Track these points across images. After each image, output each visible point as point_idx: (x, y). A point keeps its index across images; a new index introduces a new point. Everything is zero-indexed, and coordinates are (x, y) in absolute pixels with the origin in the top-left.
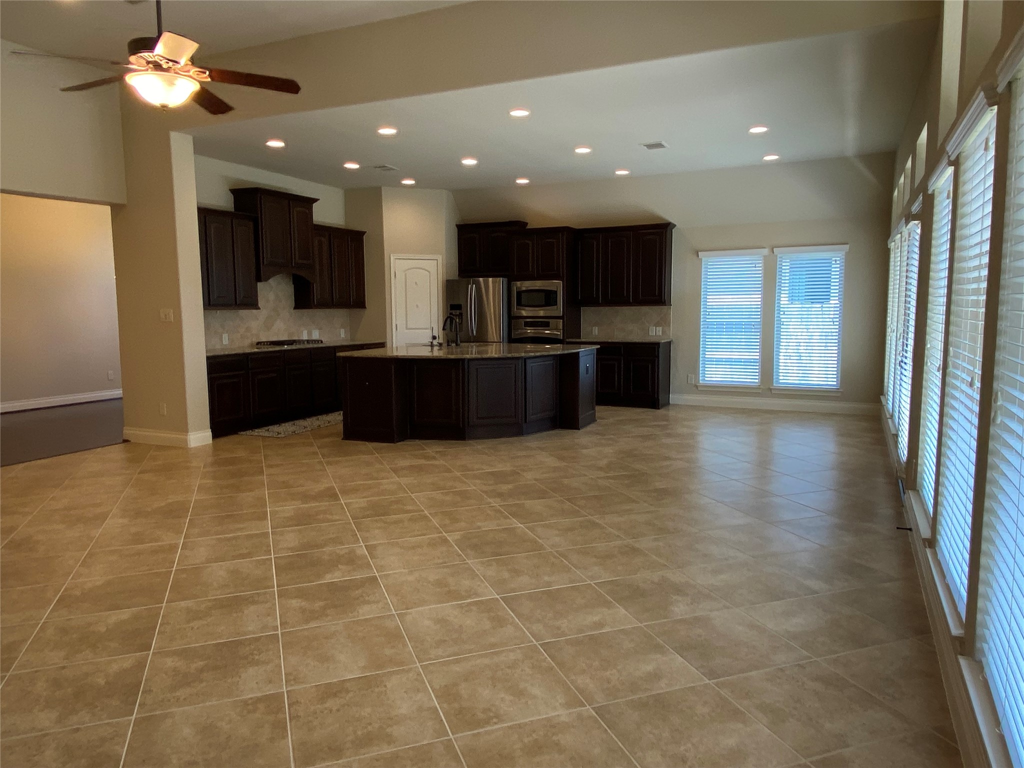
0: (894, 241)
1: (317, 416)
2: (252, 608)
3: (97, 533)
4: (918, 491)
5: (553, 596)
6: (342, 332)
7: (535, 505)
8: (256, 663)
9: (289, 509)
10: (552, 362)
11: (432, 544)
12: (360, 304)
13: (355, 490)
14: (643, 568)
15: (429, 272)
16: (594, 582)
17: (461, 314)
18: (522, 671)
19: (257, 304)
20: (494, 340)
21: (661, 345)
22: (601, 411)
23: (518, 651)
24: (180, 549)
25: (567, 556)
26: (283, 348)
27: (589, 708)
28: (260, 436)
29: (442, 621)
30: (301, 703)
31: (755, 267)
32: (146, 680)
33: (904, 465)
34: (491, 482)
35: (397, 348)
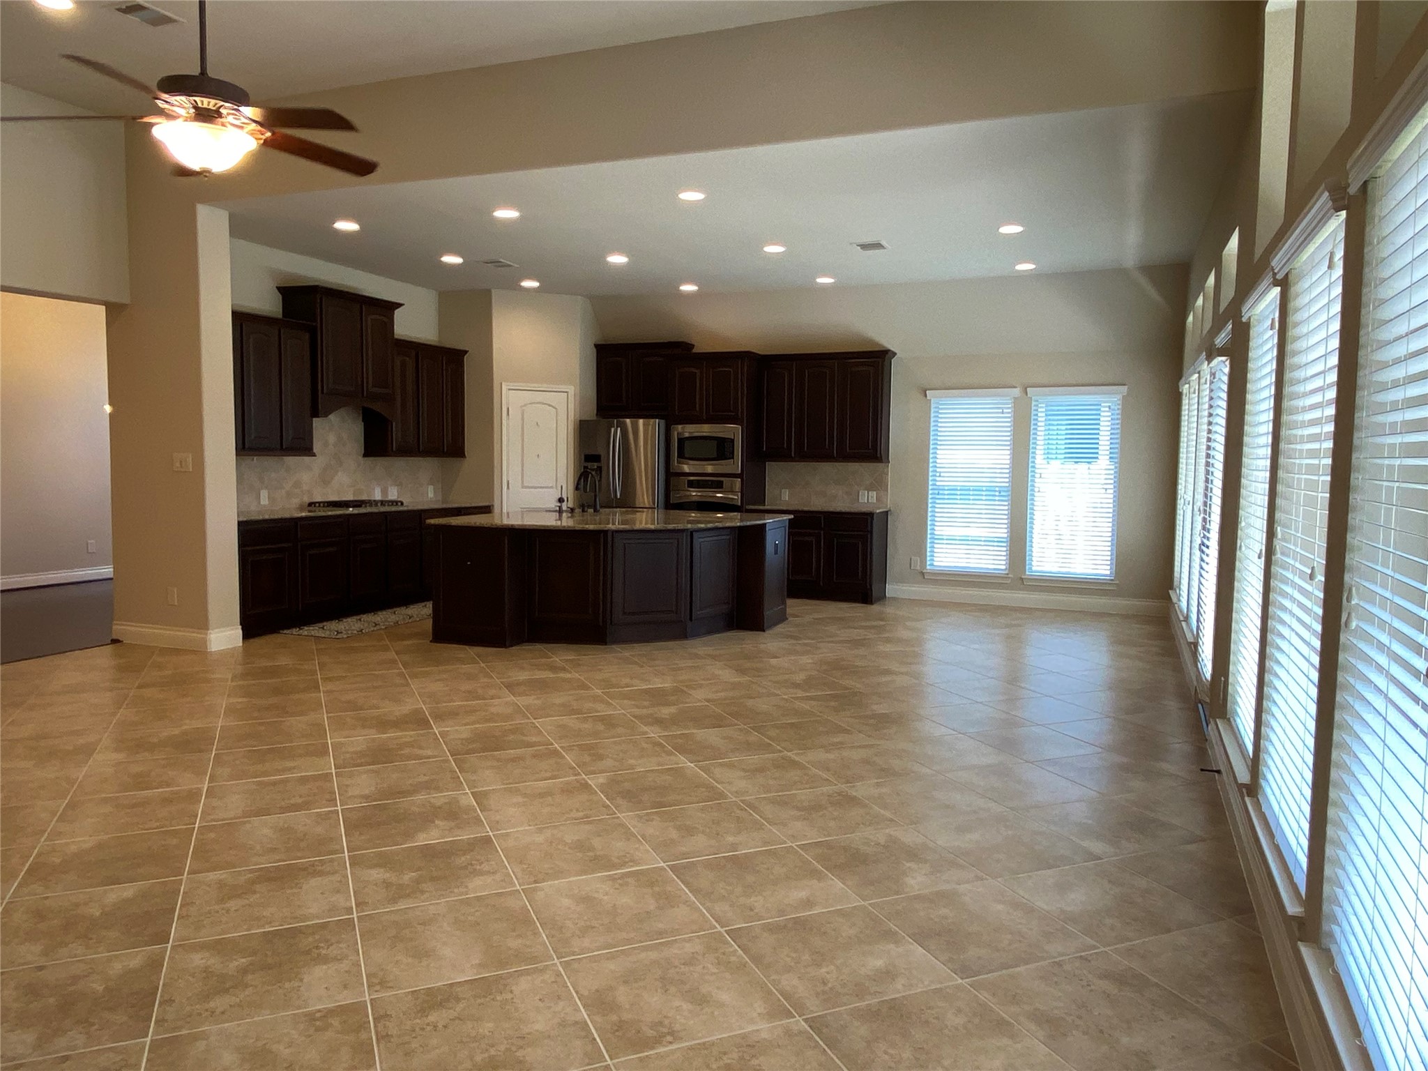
0: (1189, 383)
1: (392, 608)
2: (314, 882)
3: (81, 773)
4: (1229, 720)
5: (740, 864)
6: (431, 488)
7: (711, 736)
8: (325, 960)
9: (360, 740)
10: (728, 537)
11: (567, 791)
12: (457, 451)
13: (453, 714)
14: (863, 824)
15: (556, 409)
16: (797, 844)
17: (600, 469)
18: (704, 967)
19: (311, 449)
20: (645, 504)
21: (875, 516)
22: (793, 605)
23: (697, 940)
24: (203, 797)
25: (757, 808)
26: (347, 512)
27: (800, 1019)
28: (312, 636)
29: (587, 900)
30: (391, 1016)
31: (1003, 413)
32: (164, 985)
33: (1208, 684)
34: (646, 703)
35: (508, 513)
